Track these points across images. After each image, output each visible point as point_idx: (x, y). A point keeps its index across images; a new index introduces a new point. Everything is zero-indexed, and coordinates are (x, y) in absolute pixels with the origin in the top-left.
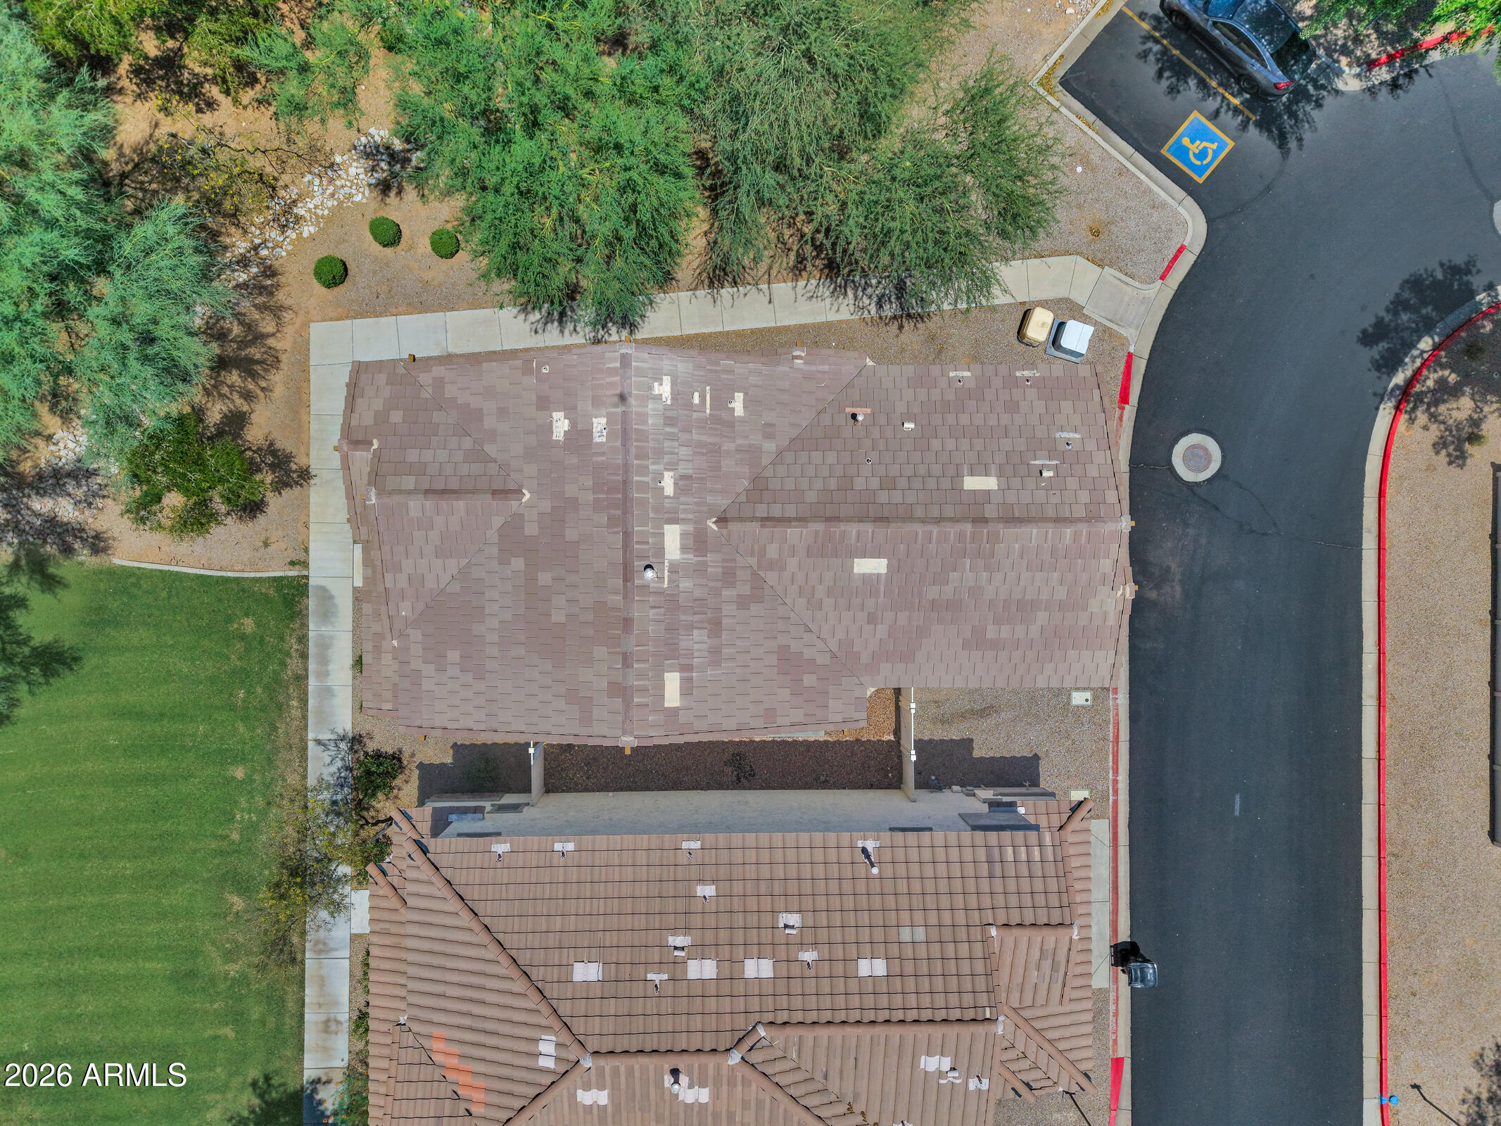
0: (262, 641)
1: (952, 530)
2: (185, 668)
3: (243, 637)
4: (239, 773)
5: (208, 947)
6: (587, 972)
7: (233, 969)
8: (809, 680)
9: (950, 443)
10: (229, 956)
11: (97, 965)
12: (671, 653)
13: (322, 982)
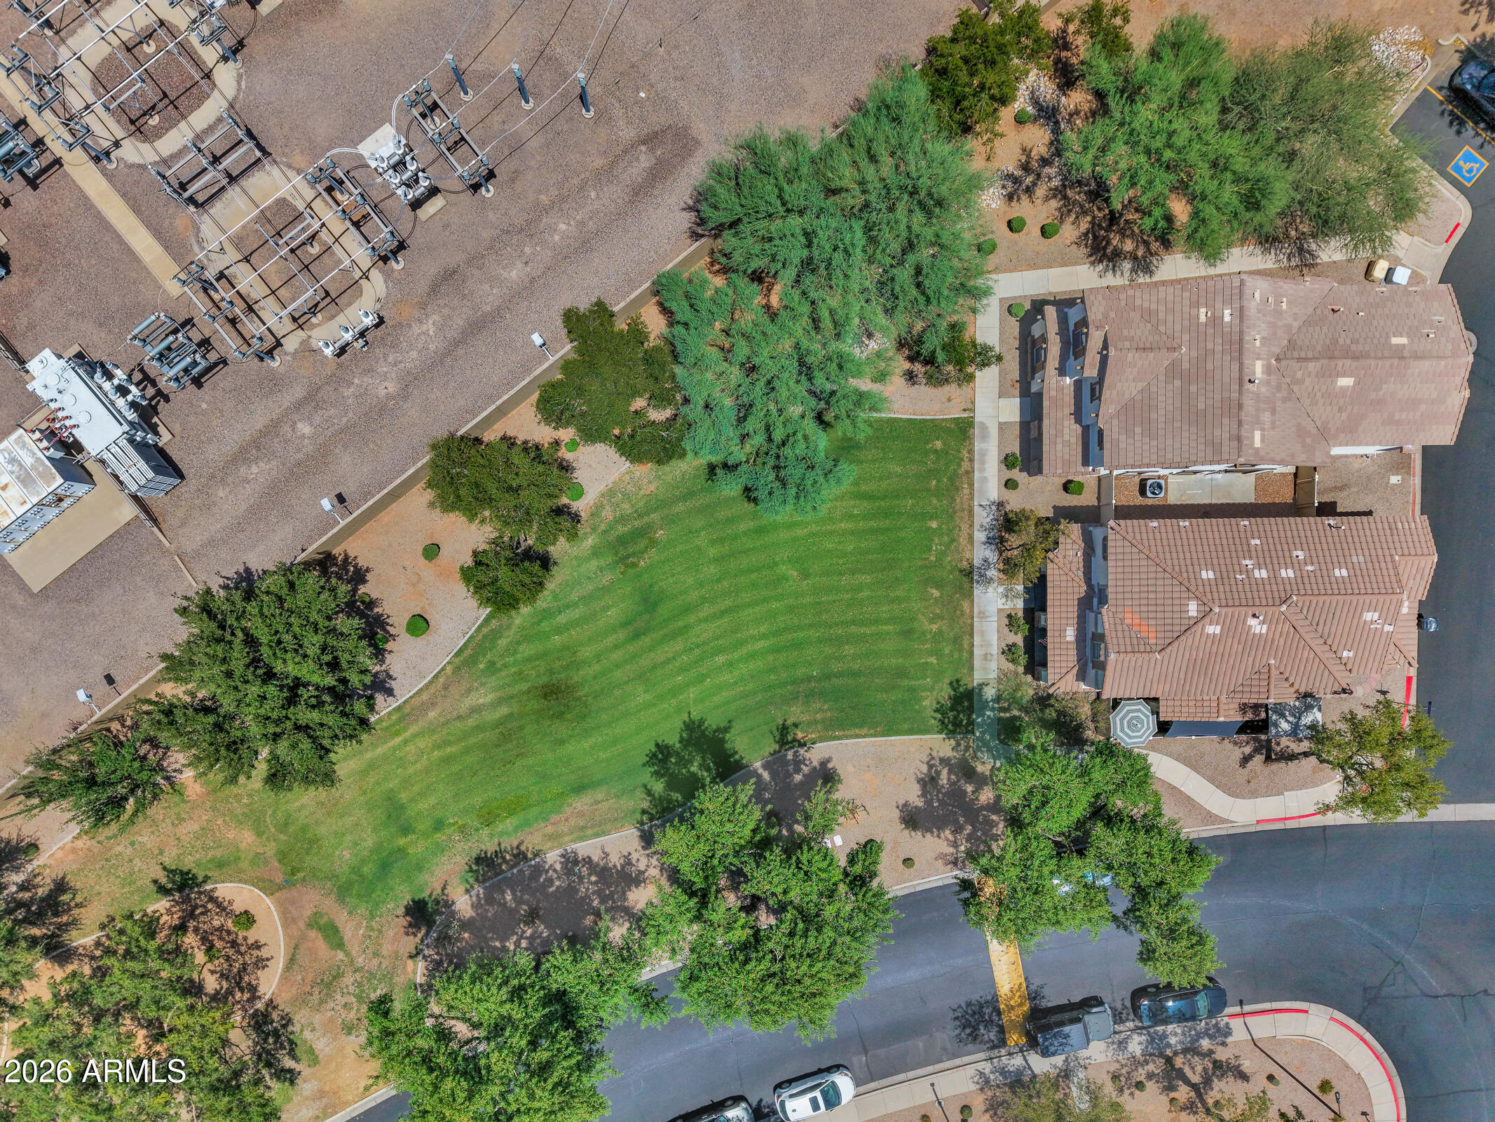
0: (947, 453)
1: (1388, 363)
2: (899, 470)
3: (936, 451)
4: (934, 525)
5: (920, 616)
6: (1208, 575)
7: (934, 627)
8: (1308, 441)
9: (1382, 323)
10: (932, 621)
11: (853, 629)
12: (1257, 422)
13: (983, 633)
